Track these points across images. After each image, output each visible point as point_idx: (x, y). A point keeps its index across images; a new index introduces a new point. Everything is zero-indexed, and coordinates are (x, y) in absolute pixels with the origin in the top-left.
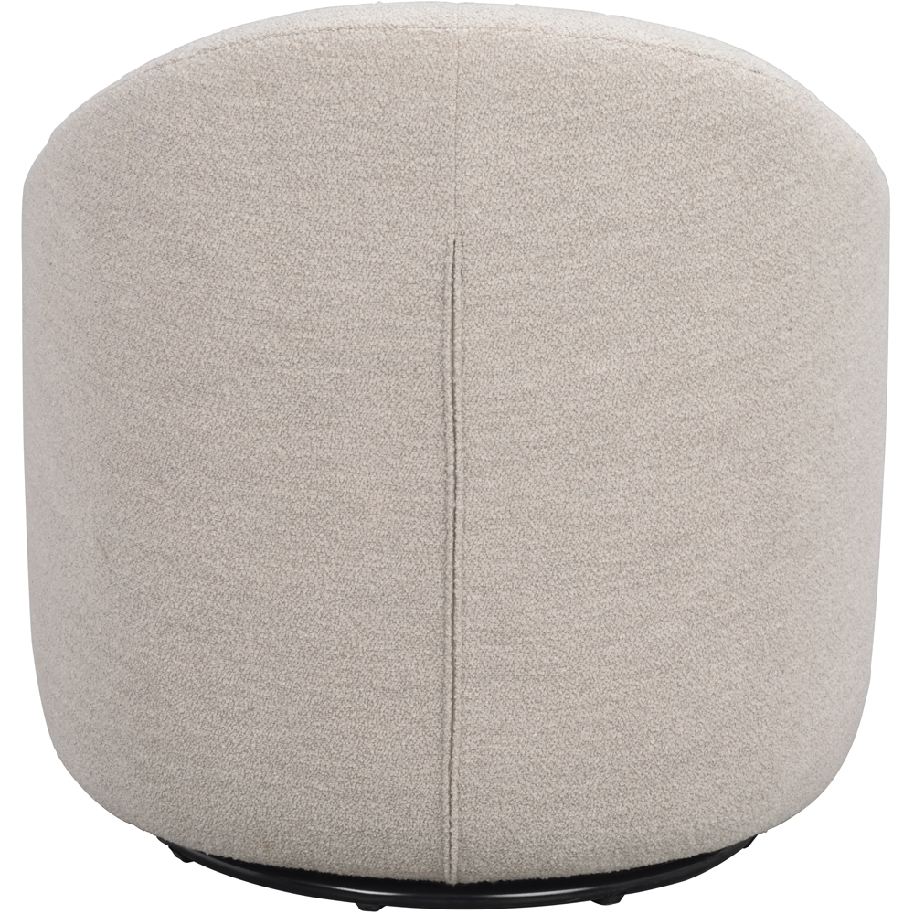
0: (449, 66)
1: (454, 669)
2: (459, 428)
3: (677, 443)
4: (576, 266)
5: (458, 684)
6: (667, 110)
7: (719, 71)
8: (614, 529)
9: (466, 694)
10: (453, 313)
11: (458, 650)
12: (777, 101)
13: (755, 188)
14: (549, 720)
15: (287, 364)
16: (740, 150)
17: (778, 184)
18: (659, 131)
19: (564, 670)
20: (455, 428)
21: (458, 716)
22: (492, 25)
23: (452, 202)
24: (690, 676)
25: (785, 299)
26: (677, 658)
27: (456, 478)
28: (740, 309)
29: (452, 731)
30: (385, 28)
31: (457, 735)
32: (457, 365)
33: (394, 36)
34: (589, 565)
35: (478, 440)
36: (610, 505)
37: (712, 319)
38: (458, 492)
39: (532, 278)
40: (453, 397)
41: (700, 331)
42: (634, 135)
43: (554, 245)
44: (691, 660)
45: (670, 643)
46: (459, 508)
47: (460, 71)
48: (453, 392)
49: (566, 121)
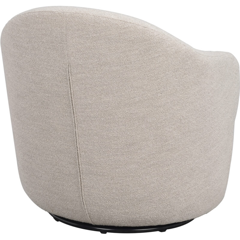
0: (64, 22)
1: (80, 171)
2: (74, 111)
3: (130, 120)
4: (98, 73)
5: (81, 175)
6: (118, 36)
7: (133, 27)
8: (115, 140)
9: (84, 177)
10: (70, 83)
11: (80, 166)
12: (151, 35)
13: (146, 57)
14: (104, 186)
15: (38, 93)
16: (140, 47)
17: (153, 56)
18: (116, 41)
19: (106, 174)
20: (73, 111)
21: (82, 182)
22: (75, 12)
23: (67, 55)
24: (140, 179)
25: (159, 85)
26: (136, 174)
27: (75, 124)
28: (145, 87)
29: (81, 186)
30: (50, 12)
31: (82, 187)
32: (72, 96)
33: (52, 14)
34: (110, 148)
35: (79, 115)
36: (114, 134)
37: (136, 89)
38: (76, 127)
39: (88, 76)
40: (72, 104)
41: (133, 92)
42: (110, 41)
43: (92, 68)
44: (140, 175)
45: (134, 170)
46: (76, 131)
47: (67, 23)
48: (72, 102)
49: (92, 37)
